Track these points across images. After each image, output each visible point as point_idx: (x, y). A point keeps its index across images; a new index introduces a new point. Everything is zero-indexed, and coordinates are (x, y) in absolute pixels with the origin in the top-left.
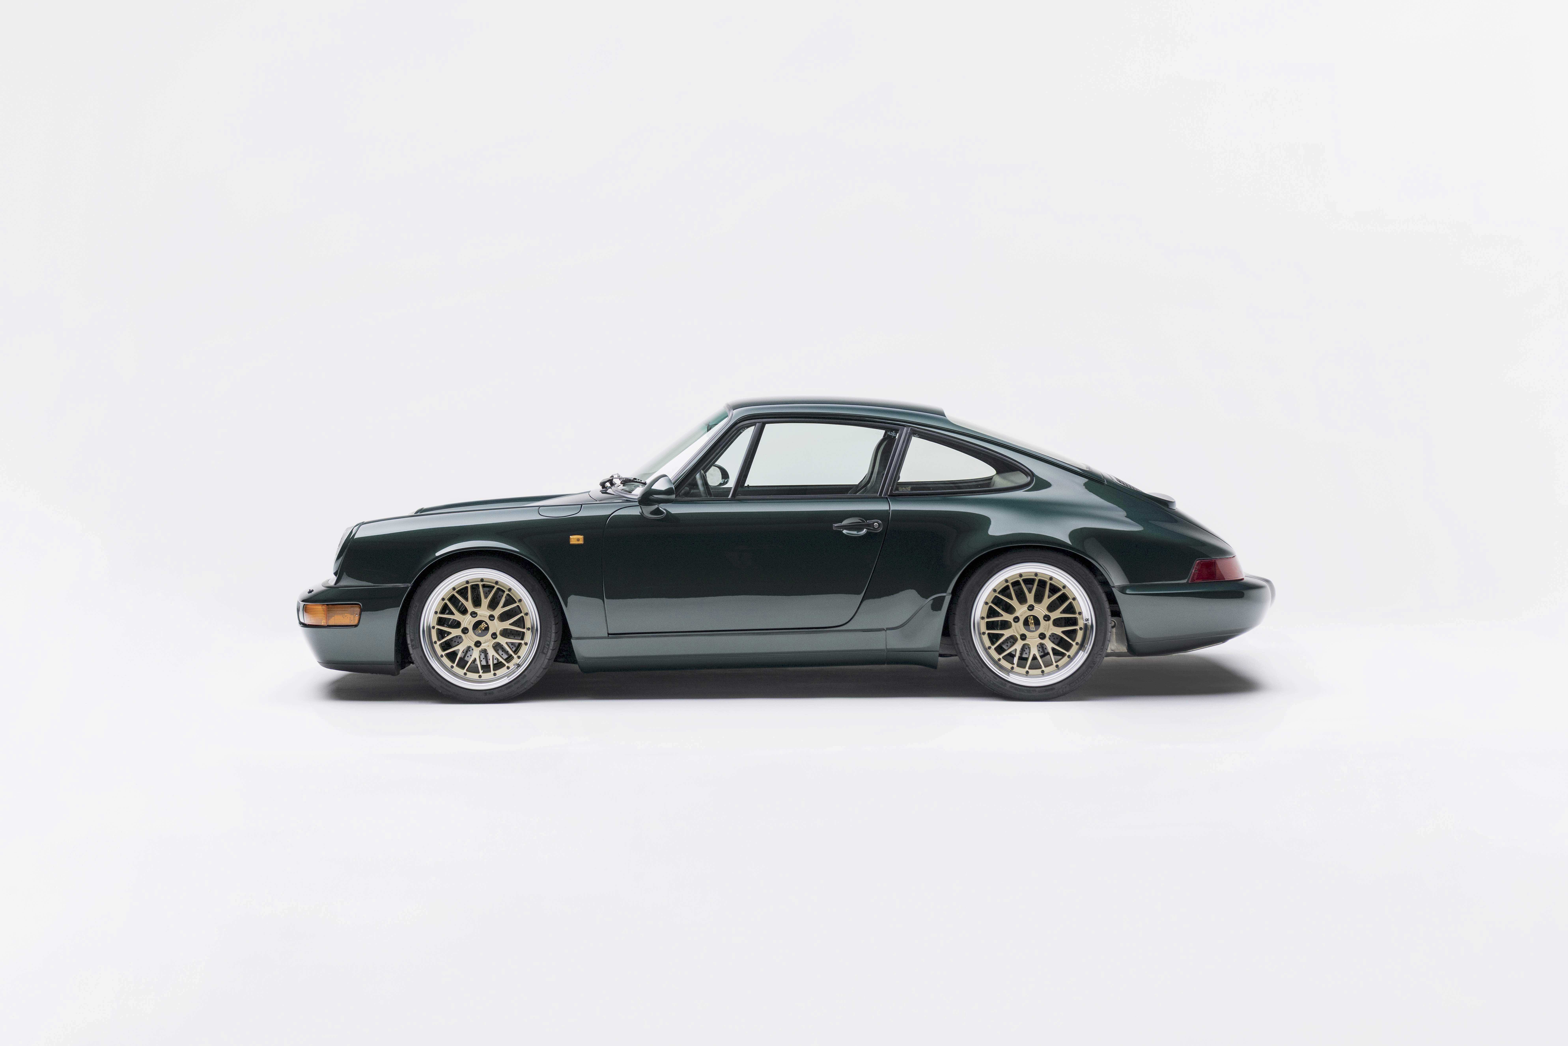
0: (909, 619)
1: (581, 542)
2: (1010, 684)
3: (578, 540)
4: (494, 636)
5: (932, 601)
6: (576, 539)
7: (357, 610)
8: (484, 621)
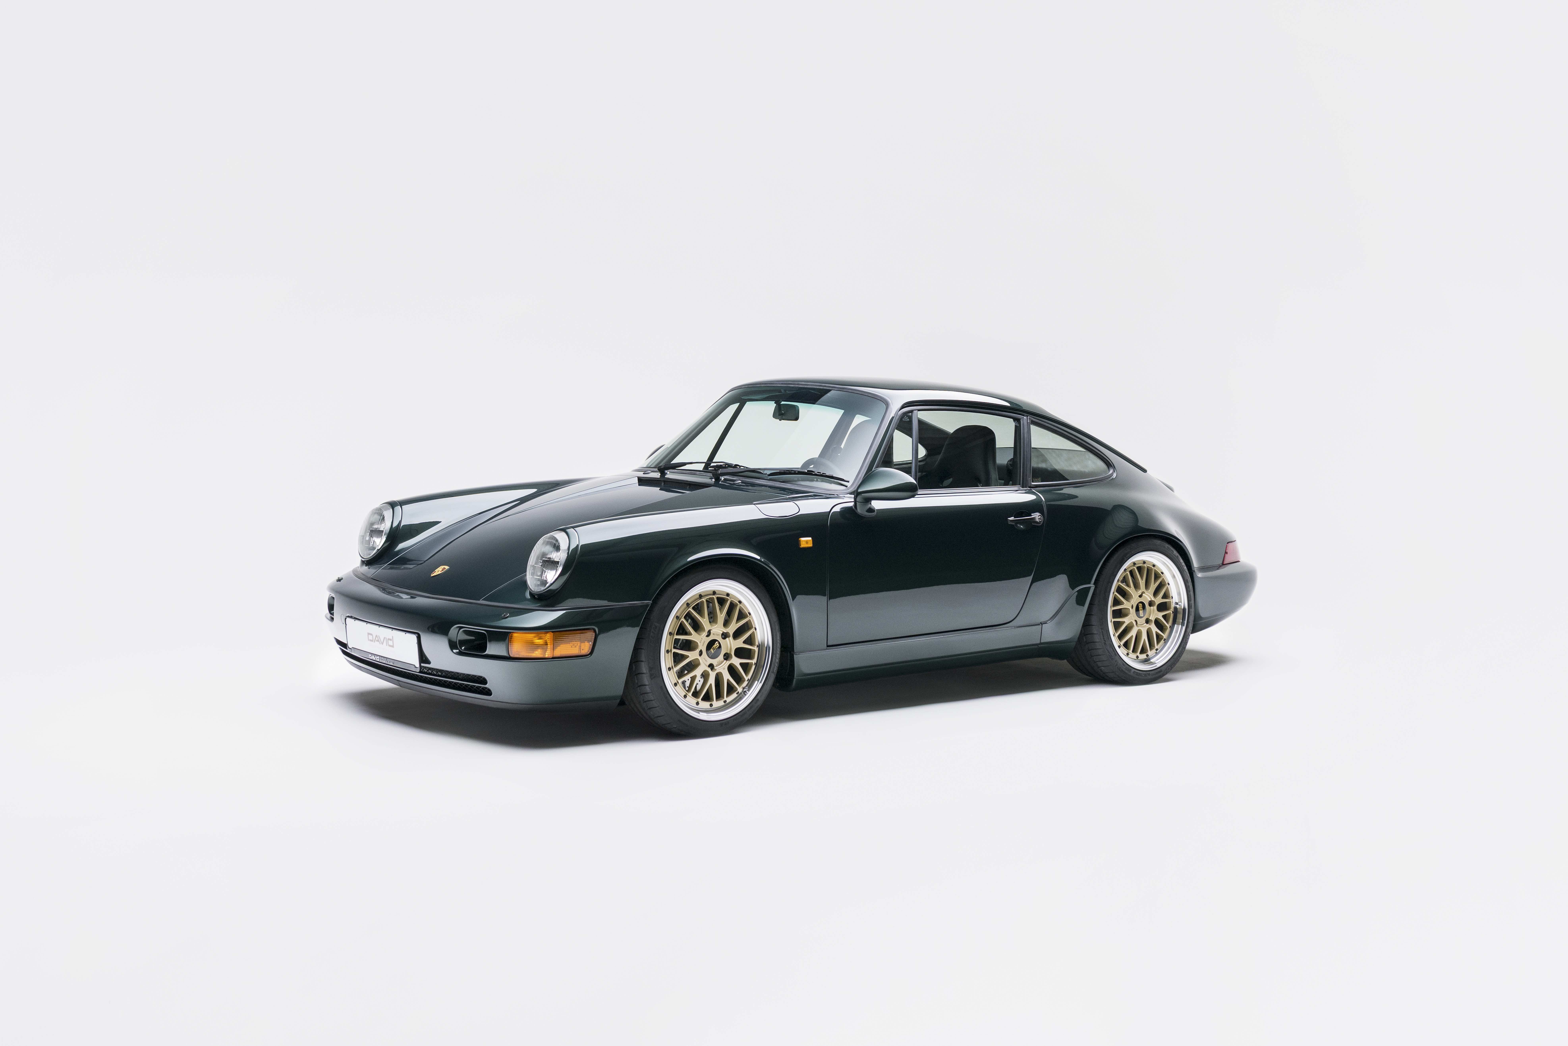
0: (1058, 610)
1: (810, 545)
2: (1134, 670)
3: (807, 542)
4: (727, 657)
5: (1077, 593)
6: (806, 542)
7: (591, 635)
8: (718, 641)
